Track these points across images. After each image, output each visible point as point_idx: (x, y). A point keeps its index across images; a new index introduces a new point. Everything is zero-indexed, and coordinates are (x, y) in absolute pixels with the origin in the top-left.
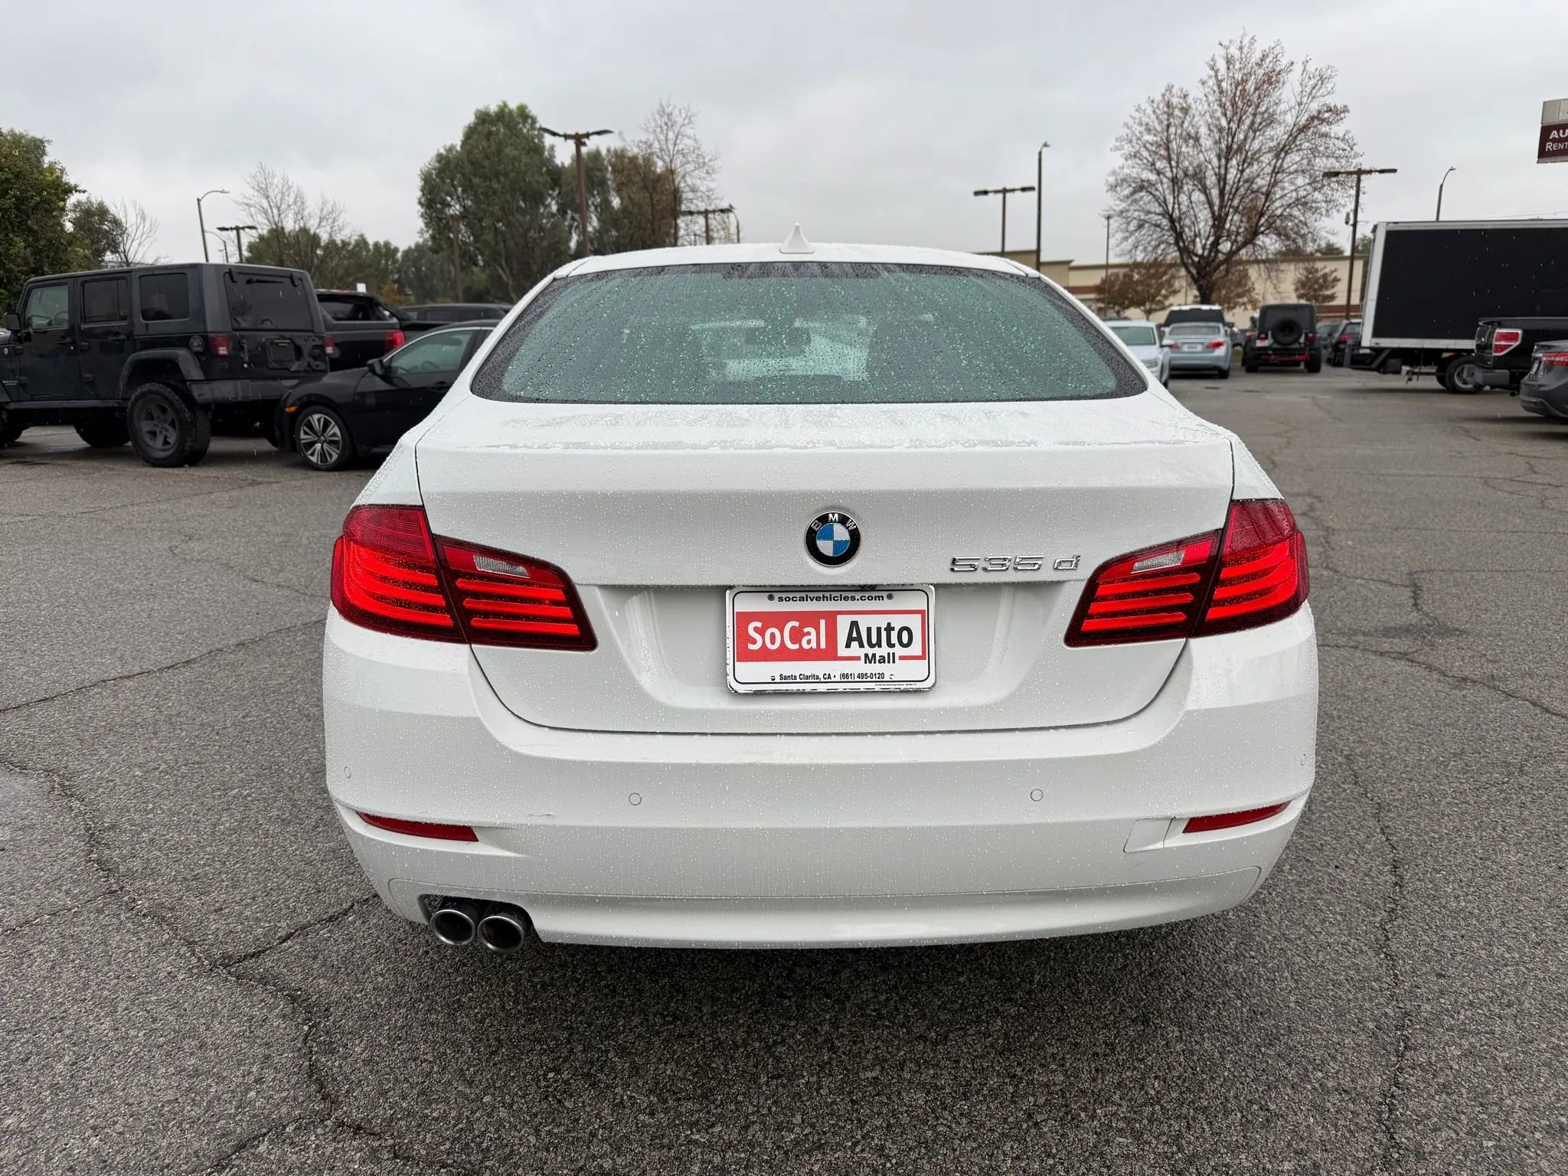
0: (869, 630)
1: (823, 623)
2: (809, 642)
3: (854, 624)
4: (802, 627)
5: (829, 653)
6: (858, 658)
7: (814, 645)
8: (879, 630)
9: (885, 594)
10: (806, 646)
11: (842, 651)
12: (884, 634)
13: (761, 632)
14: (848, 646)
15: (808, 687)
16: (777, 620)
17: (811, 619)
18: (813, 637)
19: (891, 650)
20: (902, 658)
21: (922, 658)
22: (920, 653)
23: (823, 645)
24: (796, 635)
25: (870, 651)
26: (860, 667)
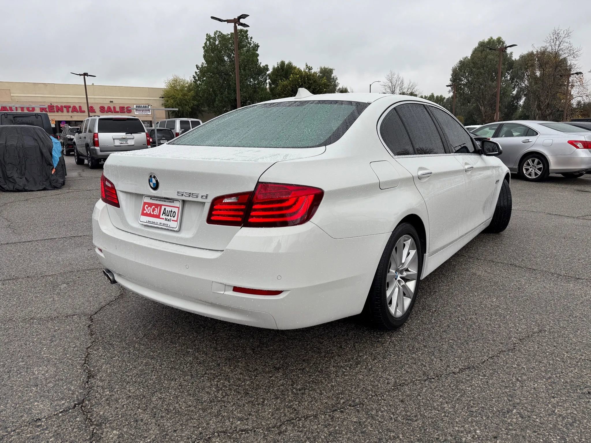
0: (167, 211)
1: (159, 207)
2: (155, 212)
3: (165, 209)
4: (155, 208)
5: (158, 217)
6: (163, 219)
7: (156, 213)
8: (169, 211)
9: (172, 201)
10: (155, 214)
11: (161, 216)
12: (170, 212)
13: (147, 208)
14: (162, 215)
15: (153, 225)
16: (150, 205)
17: (157, 206)
18: (156, 211)
19: (171, 218)
20: (173, 220)
21: (176, 221)
22: (176, 220)
23: (158, 214)
24: (154, 210)
25: (166, 217)
26: (163, 221)
